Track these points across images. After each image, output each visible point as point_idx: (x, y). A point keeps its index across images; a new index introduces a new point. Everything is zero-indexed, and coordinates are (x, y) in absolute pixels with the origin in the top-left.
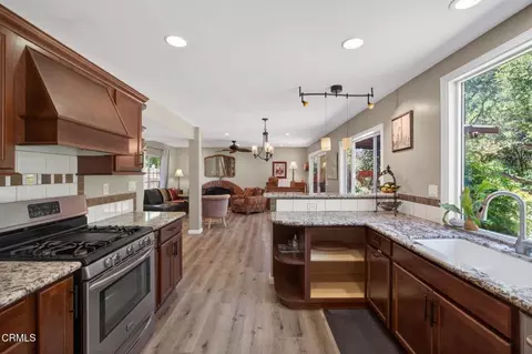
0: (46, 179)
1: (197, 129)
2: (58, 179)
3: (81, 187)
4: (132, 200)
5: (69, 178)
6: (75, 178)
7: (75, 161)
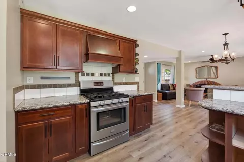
0: (101, 75)
1: (180, 52)
2: (105, 75)
3: (113, 78)
4: (137, 85)
5: (109, 75)
6: (111, 75)
7: (111, 69)
